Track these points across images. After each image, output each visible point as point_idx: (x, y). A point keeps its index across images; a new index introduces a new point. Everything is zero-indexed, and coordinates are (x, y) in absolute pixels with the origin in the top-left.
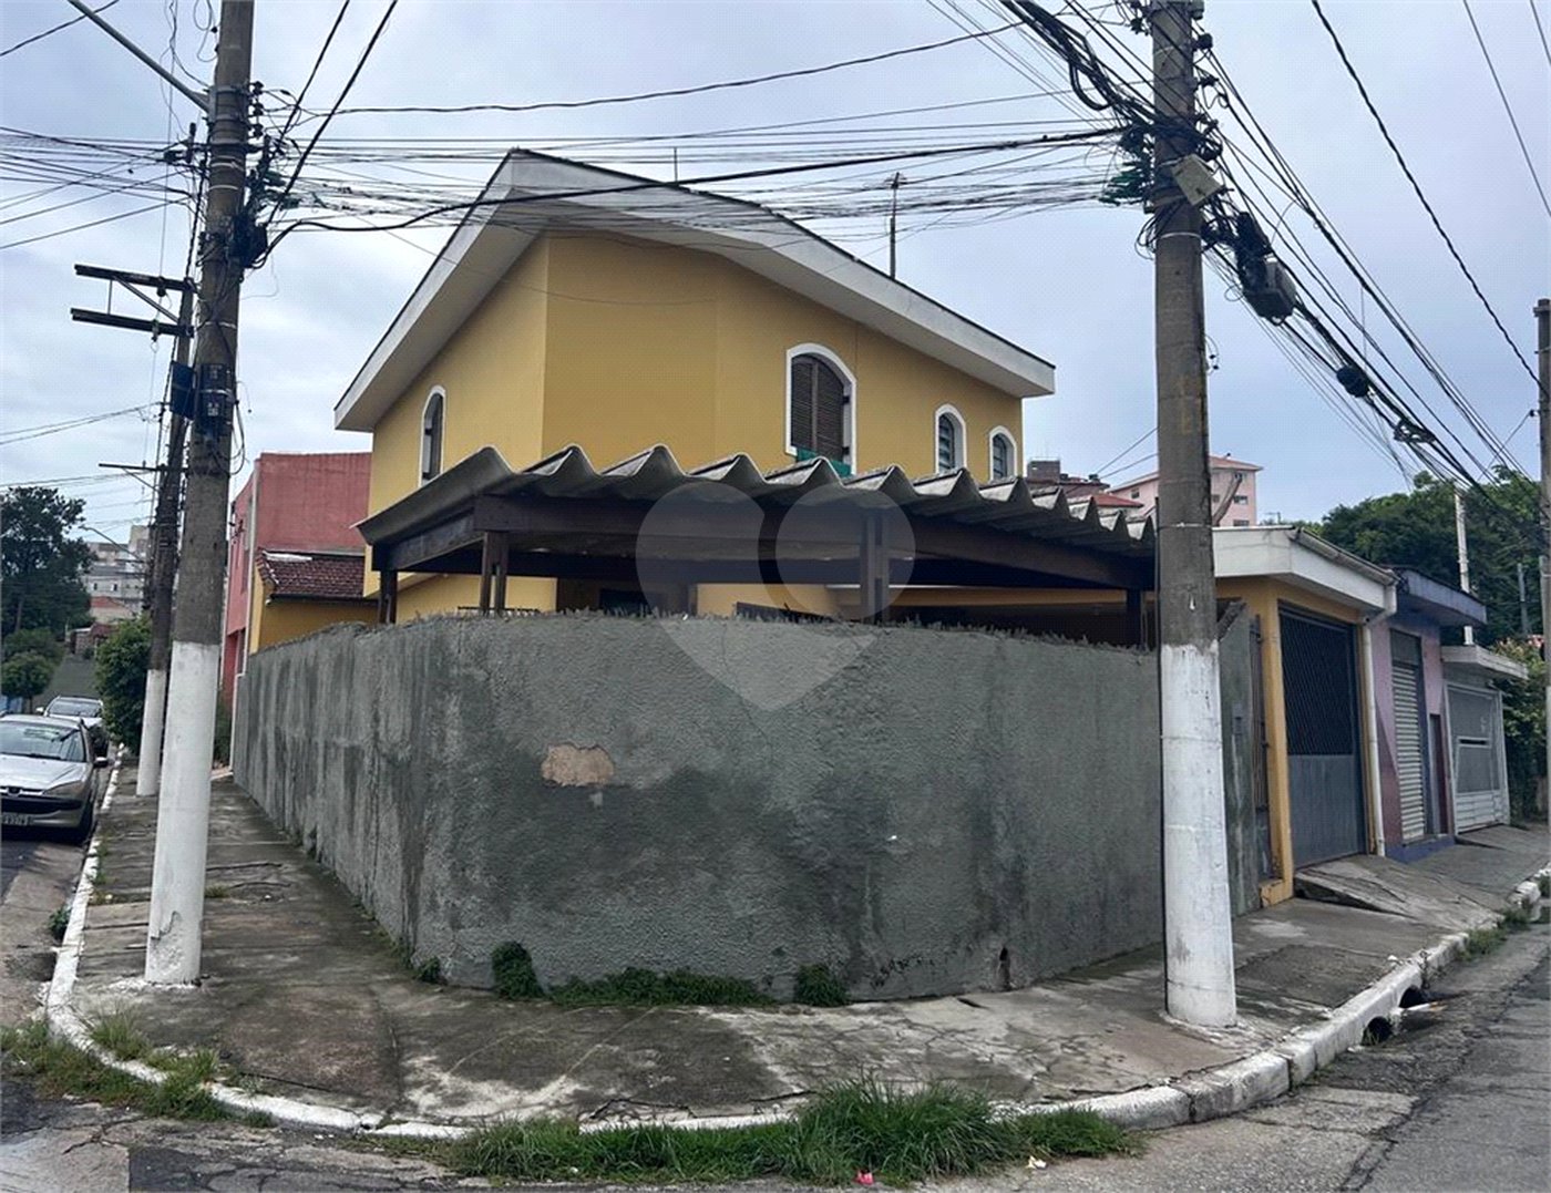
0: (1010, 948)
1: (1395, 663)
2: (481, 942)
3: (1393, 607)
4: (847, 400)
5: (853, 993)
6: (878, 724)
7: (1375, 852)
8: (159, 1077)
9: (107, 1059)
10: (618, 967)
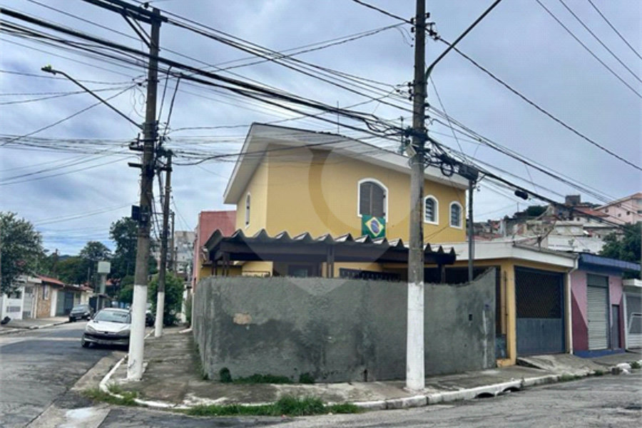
0: (368, 370)
1: (588, 286)
2: (217, 368)
3: (577, 266)
4: (384, 196)
5: (316, 380)
6: (327, 306)
7: (569, 353)
8: (122, 397)
9: (111, 394)
10: (252, 373)
